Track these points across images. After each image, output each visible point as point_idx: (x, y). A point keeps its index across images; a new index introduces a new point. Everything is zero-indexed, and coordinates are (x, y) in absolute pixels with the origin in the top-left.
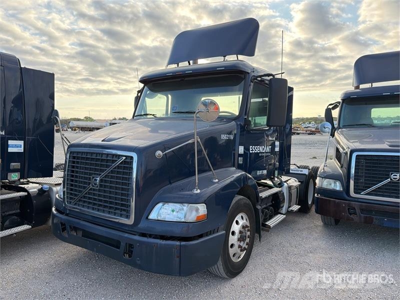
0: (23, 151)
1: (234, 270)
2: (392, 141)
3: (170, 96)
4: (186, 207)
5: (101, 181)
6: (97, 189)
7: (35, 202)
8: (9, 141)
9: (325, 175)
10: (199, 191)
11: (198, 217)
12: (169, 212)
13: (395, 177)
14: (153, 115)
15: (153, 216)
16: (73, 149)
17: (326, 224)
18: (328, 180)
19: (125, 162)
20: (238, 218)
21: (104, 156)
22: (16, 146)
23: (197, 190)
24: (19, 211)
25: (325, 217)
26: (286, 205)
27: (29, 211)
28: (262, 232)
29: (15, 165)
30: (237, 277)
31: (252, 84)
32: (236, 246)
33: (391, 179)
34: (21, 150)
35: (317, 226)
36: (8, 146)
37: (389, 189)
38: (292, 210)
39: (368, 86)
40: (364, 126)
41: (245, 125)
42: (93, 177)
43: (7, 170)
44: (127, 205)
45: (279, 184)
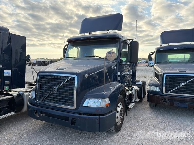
0: (11, 75)
1: (118, 129)
2: (180, 69)
3: (79, 48)
4: (100, 100)
5: (58, 89)
6: (55, 93)
7: (16, 100)
8: (4, 70)
9: (152, 84)
10: (105, 93)
11: (106, 105)
12: (93, 102)
13: (183, 85)
14: (75, 57)
15: (85, 104)
16: (41, 74)
17: (151, 107)
18: (153, 87)
19: (70, 79)
20: (119, 105)
21: (59, 77)
22: (8, 73)
23: (104, 92)
24: (8, 105)
25: (151, 103)
26: (134, 98)
27: (13, 105)
28: (127, 111)
29: (7, 82)
30: (119, 132)
31: (122, 43)
32: (119, 118)
33: (181, 86)
34: (10, 75)
35: (147, 108)
36: (4, 73)
37: (180, 90)
38: (137, 101)
39: (166, 45)
40: (166, 62)
41: (120, 62)
42: (53, 87)
43: (3, 85)
44: (72, 100)
45: (131, 89)
